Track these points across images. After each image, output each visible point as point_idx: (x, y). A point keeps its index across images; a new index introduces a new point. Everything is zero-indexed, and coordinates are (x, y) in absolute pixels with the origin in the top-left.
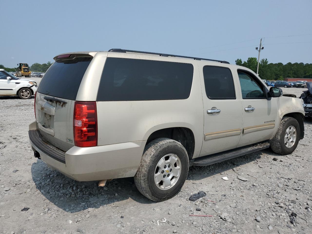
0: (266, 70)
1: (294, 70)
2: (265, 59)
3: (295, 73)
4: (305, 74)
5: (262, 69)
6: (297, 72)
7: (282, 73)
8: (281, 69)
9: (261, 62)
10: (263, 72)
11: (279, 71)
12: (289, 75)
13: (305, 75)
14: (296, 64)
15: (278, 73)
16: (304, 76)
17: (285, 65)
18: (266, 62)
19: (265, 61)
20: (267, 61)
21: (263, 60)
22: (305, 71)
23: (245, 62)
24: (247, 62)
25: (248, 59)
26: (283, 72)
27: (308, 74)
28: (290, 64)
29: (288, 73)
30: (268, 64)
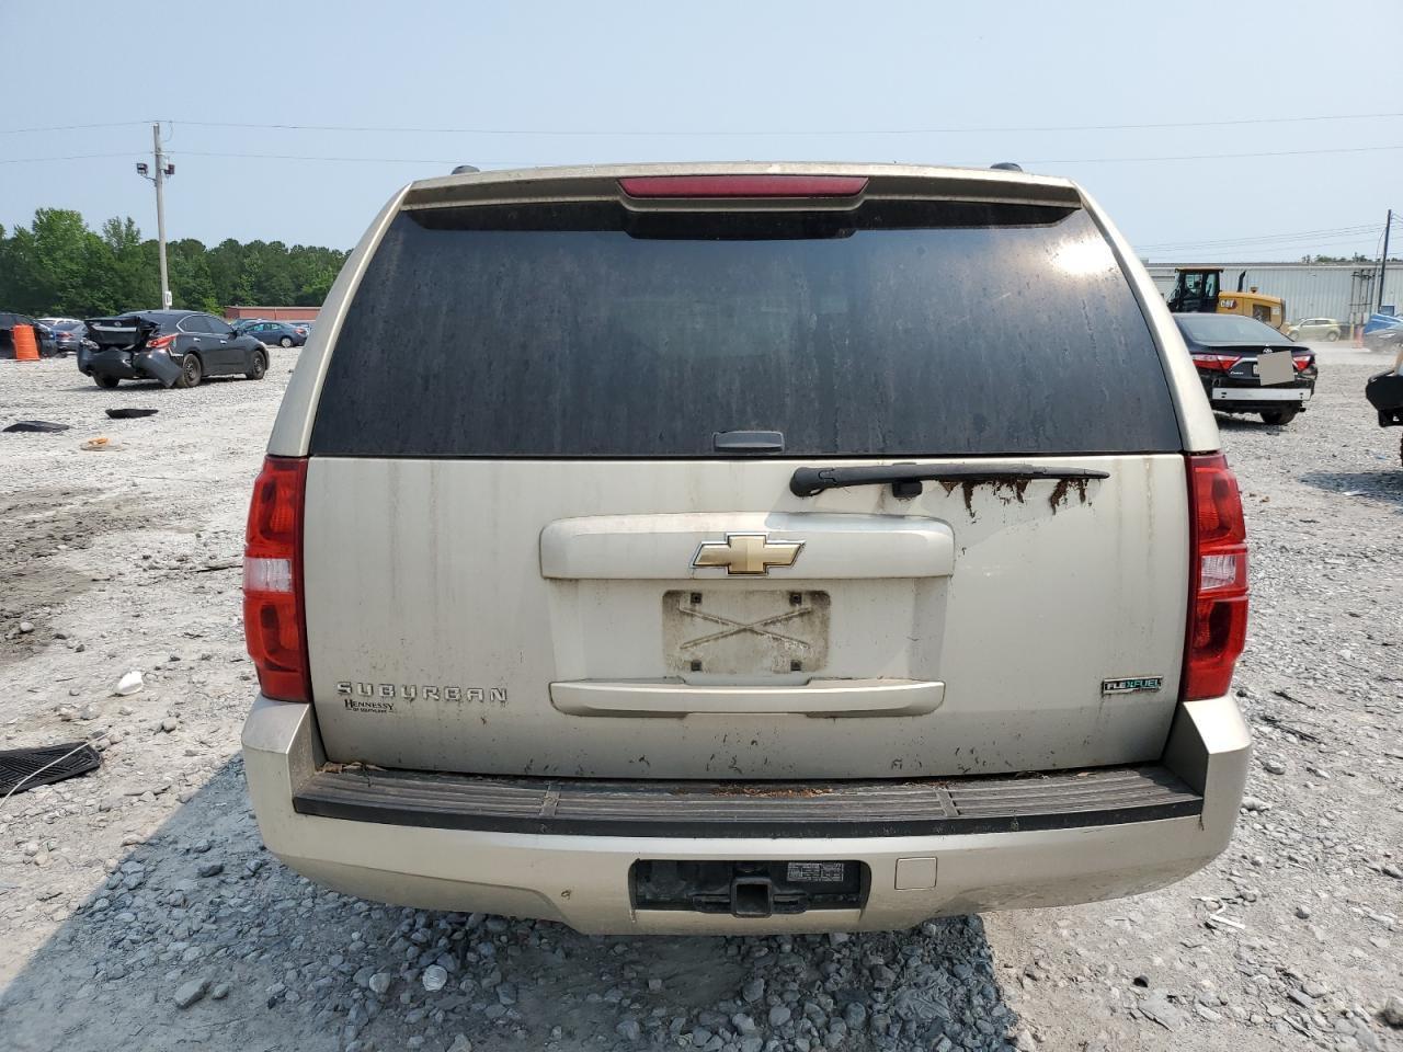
0: (137, 270)
1: (255, 274)
2: (124, 222)
3: (258, 286)
4: (299, 287)
5: (116, 266)
6: (267, 281)
7: (208, 284)
8: (201, 268)
9: (106, 232)
10: (123, 279)
11: (194, 277)
12: (239, 293)
13: (300, 294)
14: (257, 246)
15: (192, 284)
16: (293, 295)
17: (216, 250)
18: (132, 236)
19: (123, 228)
20: (135, 228)
21: (115, 226)
22: (297, 277)
23: (21, 232)
24: (32, 232)
25: (34, 217)
26: (214, 283)
27: (311, 291)
28: (231, 244)
29: (235, 287)
30: (141, 241)
